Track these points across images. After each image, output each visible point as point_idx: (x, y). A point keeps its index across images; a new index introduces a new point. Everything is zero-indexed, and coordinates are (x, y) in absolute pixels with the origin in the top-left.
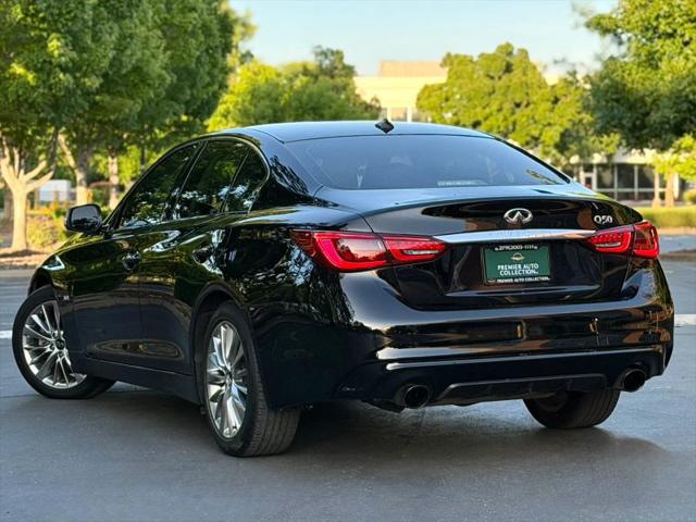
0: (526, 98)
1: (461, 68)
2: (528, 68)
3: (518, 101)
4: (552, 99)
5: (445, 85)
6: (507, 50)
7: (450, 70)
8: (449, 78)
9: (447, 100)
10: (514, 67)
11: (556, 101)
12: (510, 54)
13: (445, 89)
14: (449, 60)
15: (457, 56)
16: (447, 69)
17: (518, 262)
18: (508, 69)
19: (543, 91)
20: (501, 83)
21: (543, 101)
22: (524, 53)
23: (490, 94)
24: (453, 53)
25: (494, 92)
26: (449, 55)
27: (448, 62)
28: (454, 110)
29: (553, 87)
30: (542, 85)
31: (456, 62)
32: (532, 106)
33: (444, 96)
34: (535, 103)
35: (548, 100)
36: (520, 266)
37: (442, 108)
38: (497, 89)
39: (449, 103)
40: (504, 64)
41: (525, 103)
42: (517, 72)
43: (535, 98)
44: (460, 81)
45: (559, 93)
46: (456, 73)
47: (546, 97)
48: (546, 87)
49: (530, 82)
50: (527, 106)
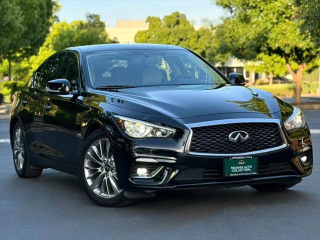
0: (185, 36)
1: (155, 23)
2: (186, 23)
3: (181, 37)
4: (197, 37)
5: (148, 31)
6: (177, 14)
7: (150, 24)
8: (150, 27)
9: (149, 38)
10: (180, 23)
11: (199, 37)
12: (178, 16)
13: (148, 33)
14: (149, 19)
15: (153, 18)
16: (148, 23)
18: (178, 23)
19: (193, 33)
20: (174, 29)
21: (193, 37)
22: (184, 16)
23: (169, 35)
24: (151, 16)
26: (149, 17)
27: (149, 20)
28: (152, 42)
29: (198, 31)
30: (193, 30)
31: (153, 20)
32: (188, 40)
33: (147, 36)
34: (189, 39)
35: (195, 37)
37: (146, 41)
38: (172, 32)
40: (176, 20)
41: (184, 39)
42: (181, 26)
43: (189, 37)
44: (154, 29)
45: (200, 34)
46: (153, 25)
47: (195, 36)
48: (195, 31)
49: (187, 29)
50: (185, 40)
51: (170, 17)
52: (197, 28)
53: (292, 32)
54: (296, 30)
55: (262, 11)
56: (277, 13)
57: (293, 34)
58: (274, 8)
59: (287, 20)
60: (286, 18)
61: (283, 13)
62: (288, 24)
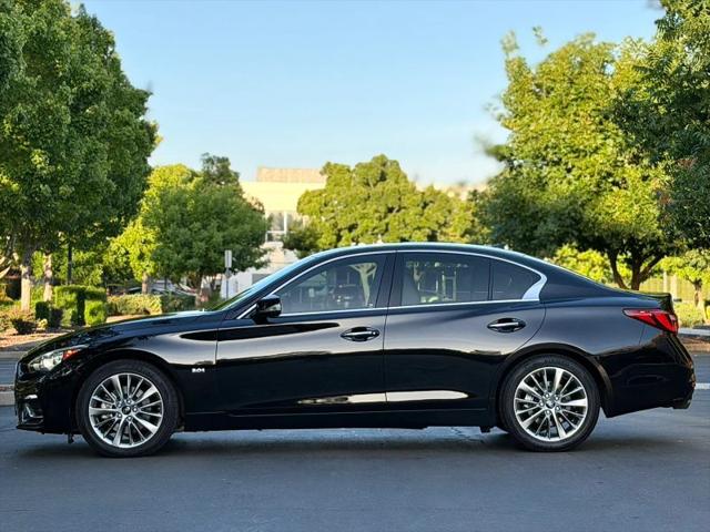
0: (398, 203)
1: (338, 176)
2: (400, 176)
3: (390, 206)
4: (422, 205)
5: (325, 191)
6: (382, 161)
7: (329, 178)
8: (328, 184)
9: (326, 205)
10: (388, 177)
11: (426, 205)
12: (384, 165)
13: (324, 195)
14: (328, 169)
15: (336, 165)
16: (326, 177)
18: (383, 178)
19: (414, 197)
20: (375, 190)
21: (413, 206)
22: (395, 163)
23: (366, 200)
24: (333, 163)
25: (369, 198)
26: (328, 164)
27: (328, 171)
28: (333, 214)
29: (423, 193)
30: (413, 191)
31: (335, 171)
32: (403, 210)
33: (323, 201)
34: (406, 208)
35: (418, 205)
37: (321, 212)
38: (371, 195)
39: (328, 208)
40: (380, 172)
41: (396, 208)
42: (390, 184)
43: (405, 204)
44: (339, 188)
45: (428, 199)
46: (334, 180)
47: (417, 202)
48: (417, 194)
49: (402, 189)
50: (398, 211)
51: (368, 167)
52: (420, 188)
53: (624, 211)
54: (631, 206)
55: (569, 171)
56: (598, 174)
57: (626, 213)
58: (593, 166)
59: (615, 189)
60: (615, 184)
61: (610, 175)
62: (617, 196)
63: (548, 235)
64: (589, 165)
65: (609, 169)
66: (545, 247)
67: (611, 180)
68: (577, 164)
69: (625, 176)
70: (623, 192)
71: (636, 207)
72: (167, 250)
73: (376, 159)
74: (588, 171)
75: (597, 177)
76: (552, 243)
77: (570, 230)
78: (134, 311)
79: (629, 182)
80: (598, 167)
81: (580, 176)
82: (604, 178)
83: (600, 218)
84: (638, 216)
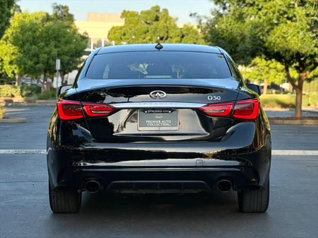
0: (166, 34)
1: (131, 18)
2: (167, 18)
3: (162, 36)
4: (181, 35)
5: (124, 27)
6: (157, 9)
7: (126, 19)
8: (126, 23)
9: (124, 35)
10: (160, 18)
11: (183, 37)
12: (158, 11)
13: (124, 29)
14: (125, 14)
15: (128, 12)
16: (124, 19)
17: (159, 119)
18: (157, 19)
19: (177, 31)
20: (152, 26)
21: (176, 36)
22: (166, 11)
23: (145, 33)
24: (127, 10)
25: (148, 31)
26: (124, 11)
27: (124, 15)
28: (128, 40)
29: (181, 29)
30: (175, 27)
31: (128, 15)
32: (169, 39)
33: (123, 32)
34: (171, 38)
35: (178, 36)
36: (160, 121)
37: (121, 39)
38: (149, 29)
39: (125, 37)
40: (155, 16)
41: (165, 37)
42: (161, 23)
43: (171, 35)
44: (131, 25)
45: (184, 32)
46: (129, 21)
47: (177, 34)
48: (177, 29)
49: (168, 26)
50: (166, 39)
51: (148, 13)
52: (180, 25)
53: (294, 36)
54: (298, 32)
55: (260, 10)
56: (278, 12)
57: (295, 38)
58: (275, 6)
59: (289, 22)
60: (288, 18)
61: (285, 13)
62: (290, 26)
63: (246, 51)
64: (272, 6)
65: (284, 9)
66: (243, 58)
67: (286, 16)
68: (265, 6)
69: (295, 13)
70: (294, 24)
71: (301, 33)
72: (24, 59)
73: (153, 8)
74: (272, 10)
75: (277, 14)
76: (248, 55)
77: (259, 47)
78: (5, 95)
79: (298, 18)
80: (278, 7)
81: (266, 13)
82: (282, 15)
83: (278, 40)
84: (303, 39)
